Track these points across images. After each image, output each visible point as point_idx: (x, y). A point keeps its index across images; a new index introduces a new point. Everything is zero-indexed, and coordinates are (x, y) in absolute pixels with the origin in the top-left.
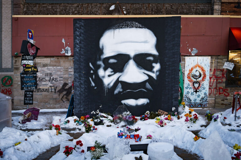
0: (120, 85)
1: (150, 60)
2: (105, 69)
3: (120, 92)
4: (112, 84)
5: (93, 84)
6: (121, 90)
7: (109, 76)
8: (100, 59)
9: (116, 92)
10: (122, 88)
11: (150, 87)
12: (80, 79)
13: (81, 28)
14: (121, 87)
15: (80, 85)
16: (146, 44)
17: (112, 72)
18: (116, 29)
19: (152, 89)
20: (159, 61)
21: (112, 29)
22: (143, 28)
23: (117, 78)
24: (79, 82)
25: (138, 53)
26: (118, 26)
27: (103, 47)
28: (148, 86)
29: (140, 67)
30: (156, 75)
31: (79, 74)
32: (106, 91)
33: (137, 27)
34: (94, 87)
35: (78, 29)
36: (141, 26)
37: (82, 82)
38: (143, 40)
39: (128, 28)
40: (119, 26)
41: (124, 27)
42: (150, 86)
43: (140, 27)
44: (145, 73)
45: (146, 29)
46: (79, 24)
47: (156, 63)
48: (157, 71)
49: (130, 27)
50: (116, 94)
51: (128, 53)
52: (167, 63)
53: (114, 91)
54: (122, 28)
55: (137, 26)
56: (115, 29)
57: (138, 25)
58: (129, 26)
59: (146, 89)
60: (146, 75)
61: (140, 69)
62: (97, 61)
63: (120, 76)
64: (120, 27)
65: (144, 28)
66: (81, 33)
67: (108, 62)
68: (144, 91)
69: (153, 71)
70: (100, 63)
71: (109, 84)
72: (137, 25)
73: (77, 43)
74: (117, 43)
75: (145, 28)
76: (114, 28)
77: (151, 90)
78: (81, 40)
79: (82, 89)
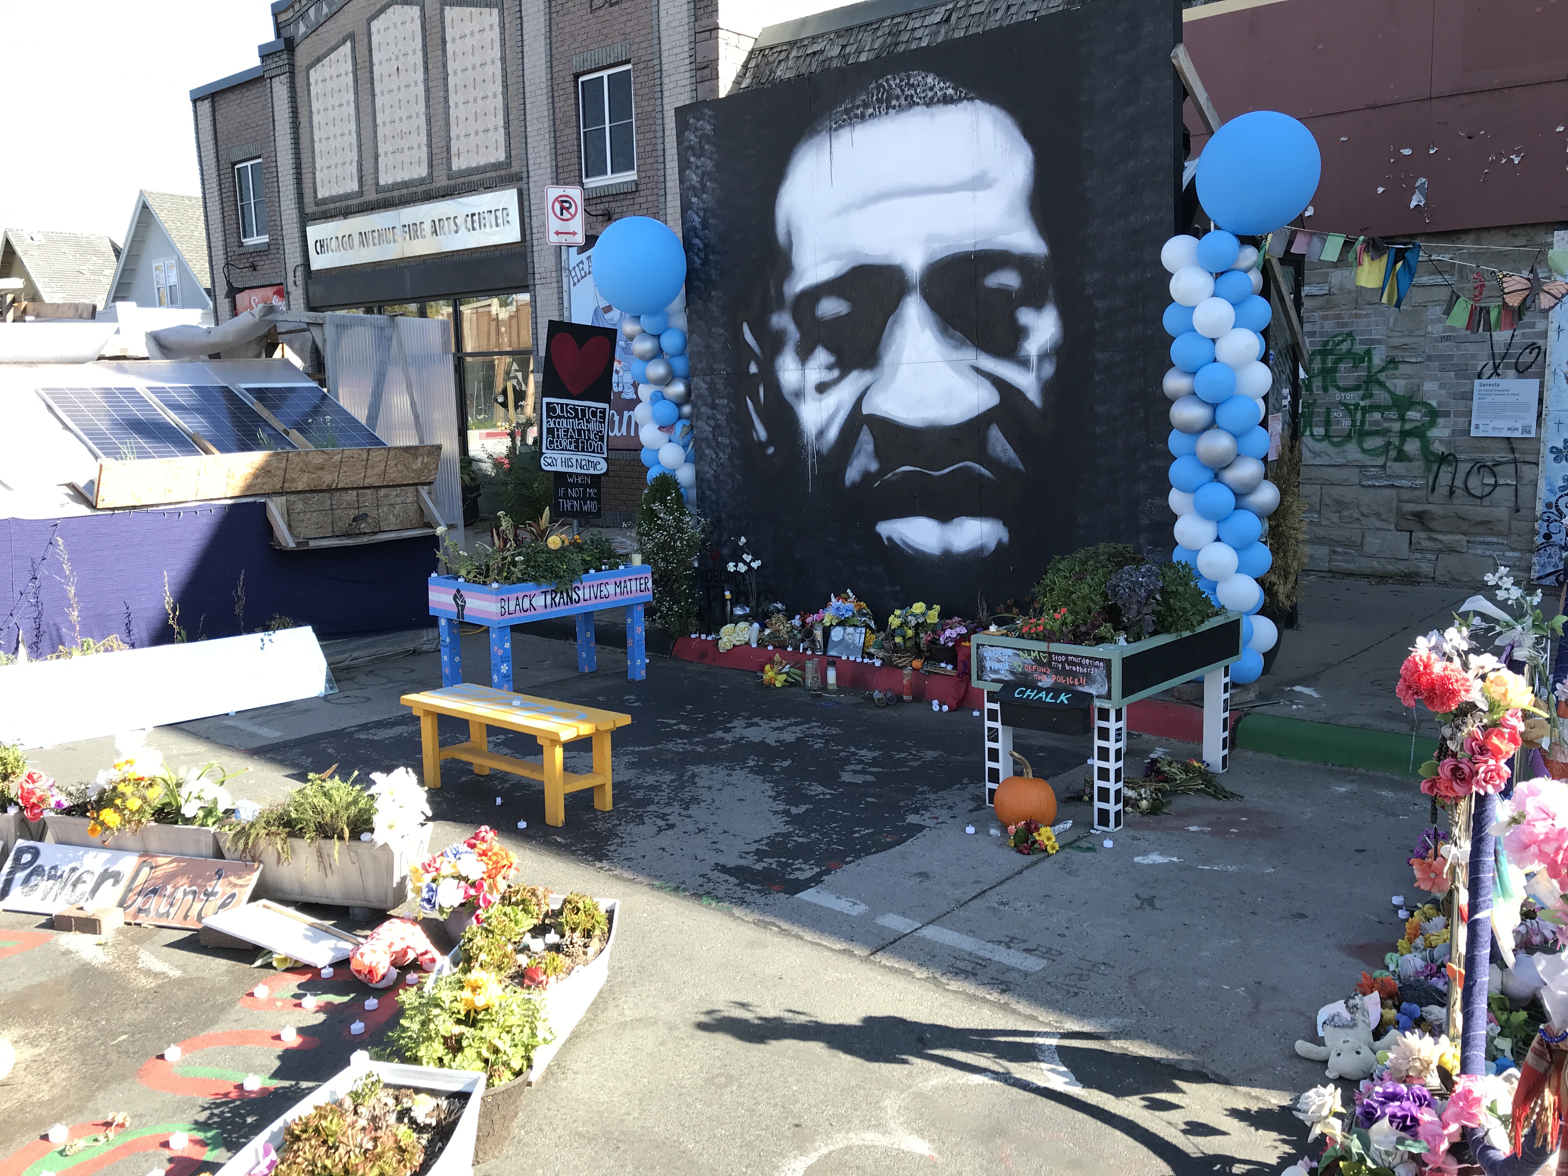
0: (866, 441)
1: (1003, 292)
2: (804, 355)
3: (867, 476)
4: (833, 433)
5: (761, 432)
6: (874, 466)
7: (822, 388)
8: (779, 302)
9: (852, 474)
10: (878, 454)
11: (1012, 453)
12: (714, 406)
13: (702, 148)
14: (870, 447)
15: (713, 432)
16: (980, 194)
17: (830, 368)
18: (840, 127)
19: (1021, 467)
20: (1051, 292)
21: (821, 131)
22: (960, 100)
23: (854, 399)
24: (709, 418)
25: (941, 250)
26: (847, 111)
27: (789, 234)
28: (999, 448)
29: (952, 337)
30: (1039, 378)
31: (708, 378)
32: (813, 465)
33: (932, 99)
34: (764, 445)
35: (694, 155)
36: (950, 91)
37: (722, 419)
38: (965, 171)
39: (891, 111)
40: (851, 109)
41: (871, 111)
42: (1008, 446)
43: (947, 100)
44: (978, 371)
45: (977, 102)
46: (696, 129)
47: (1038, 306)
48: (1043, 357)
49: (901, 109)
50: (854, 485)
51: (896, 259)
52: (1099, 304)
53: (845, 470)
54: (862, 117)
55: (930, 94)
56: (836, 129)
57: (937, 89)
58: (894, 102)
59: (991, 462)
60: (987, 383)
61: (955, 348)
62: (772, 312)
63: (868, 388)
64: (856, 116)
65: (965, 98)
66: (704, 174)
67: (814, 313)
68: (982, 476)
69: (1022, 353)
70: (783, 321)
71: (821, 433)
72: (931, 89)
73: (695, 228)
74: (844, 210)
75: (972, 99)
76: (827, 123)
77: (1018, 469)
78: (705, 210)
79: (723, 451)
